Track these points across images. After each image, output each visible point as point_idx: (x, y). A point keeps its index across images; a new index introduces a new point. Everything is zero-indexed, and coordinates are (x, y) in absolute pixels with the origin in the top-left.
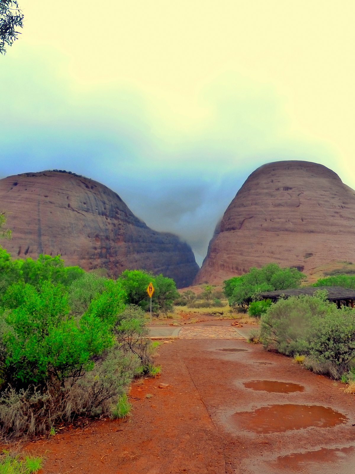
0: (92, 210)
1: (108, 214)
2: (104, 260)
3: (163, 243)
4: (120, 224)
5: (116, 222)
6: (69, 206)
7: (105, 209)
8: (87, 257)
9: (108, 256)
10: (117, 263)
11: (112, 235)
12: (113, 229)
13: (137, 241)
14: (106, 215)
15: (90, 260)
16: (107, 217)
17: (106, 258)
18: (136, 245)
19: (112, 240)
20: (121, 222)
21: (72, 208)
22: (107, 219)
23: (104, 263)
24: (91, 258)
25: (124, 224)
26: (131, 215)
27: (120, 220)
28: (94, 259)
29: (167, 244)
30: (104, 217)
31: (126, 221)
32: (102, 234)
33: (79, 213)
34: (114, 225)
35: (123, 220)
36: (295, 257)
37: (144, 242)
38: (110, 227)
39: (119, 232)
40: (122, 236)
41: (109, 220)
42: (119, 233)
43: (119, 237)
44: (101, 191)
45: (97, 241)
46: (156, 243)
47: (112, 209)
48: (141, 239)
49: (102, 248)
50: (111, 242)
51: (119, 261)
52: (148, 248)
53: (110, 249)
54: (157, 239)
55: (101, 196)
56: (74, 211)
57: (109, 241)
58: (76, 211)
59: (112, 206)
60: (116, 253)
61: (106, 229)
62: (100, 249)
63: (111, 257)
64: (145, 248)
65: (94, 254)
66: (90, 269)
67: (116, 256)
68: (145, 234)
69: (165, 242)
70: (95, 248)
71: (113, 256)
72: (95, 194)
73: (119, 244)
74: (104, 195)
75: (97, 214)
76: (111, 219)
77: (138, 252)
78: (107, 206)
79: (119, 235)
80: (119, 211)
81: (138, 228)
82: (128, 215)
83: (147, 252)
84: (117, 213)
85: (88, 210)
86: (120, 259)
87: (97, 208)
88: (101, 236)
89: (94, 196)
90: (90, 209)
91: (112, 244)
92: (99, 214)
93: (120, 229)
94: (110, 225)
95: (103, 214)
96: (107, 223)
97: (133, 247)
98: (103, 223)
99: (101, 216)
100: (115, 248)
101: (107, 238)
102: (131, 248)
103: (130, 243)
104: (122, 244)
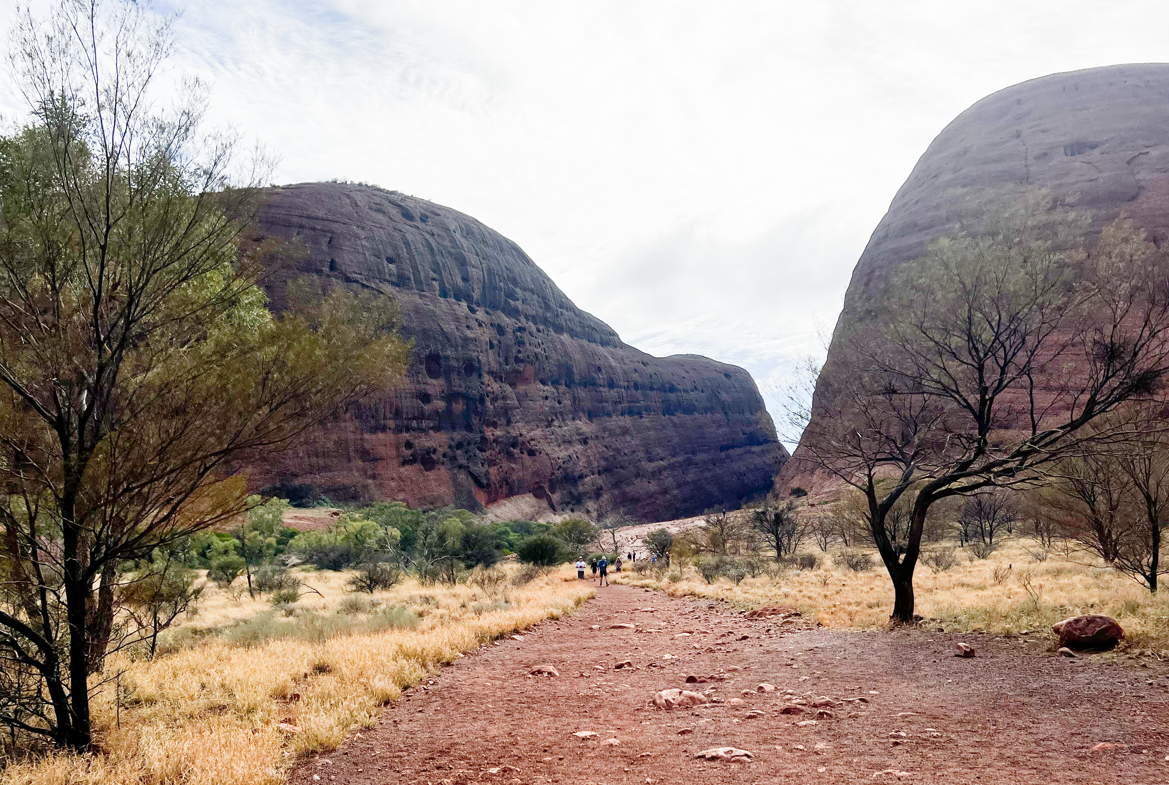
0: (419, 282)
1: (476, 295)
2: (458, 436)
3: (672, 389)
4: (521, 329)
5: (506, 320)
6: (333, 266)
7: (465, 279)
8: (391, 423)
9: (475, 421)
10: (514, 445)
11: (490, 359)
12: (495, 342)
13: (589, 383)
14: (468, 298)
15: (406, 435)
16: (474, 306)
17: (469, 428)
18: (582, 393)
19: (491, 373)
20: (523, 323)
21: (341, 272)
22: (473, 311)
23: (459, 446)
24: (408, 429)
25: (539, 331)
26: (565, 304)
27: (522, 319)
28: (422, 430)
29: (686, 391)
30: (464, 304)
31: (545, 321)
32: (451, 352)
33: (367, 287)
34: (501, 330)
35: (534, 317)
37: (611, 385)
38: (485, 335)
39: (519, 352)
40: (532, 363)
41: (480, 314)
42: (521, 356)
43: (521, 367)
44: (452, 228)
45: (433, 374)
46: (652, 389)
47: (491, 283)
48: (601, 378)
49: (451, 397)
50: (486, 378)
51: (520, 439)
52: (625, 405)
53: (482, 400)
54: (654, 377)
55: (453, 241)
56: (348, 280)
57: (480, 376)
58: (356, 281)
59: (490, 271)
60: (506, 414)
61: (466, 339)
62: (443, 398)
63: (488, 426)
64: (616, 403)
65: (421, 416)
66: (405, 463)
67: (509, 422)
68: (613, 363)
69: (680, 387)
70: (425, 398)
71: (495, 425)
72: (433, 235)
73: (521, 388)
74: (462, 240)
75: (437, 293)
76: (487, 313)
77: (591, 415)
78: (474, 273)
79: (517, 360)
80: (518, 290)
81: (593, 345)
82: (552, 304)
83: (622, 414)
84: (511, 295)
85: (401, 282)
86: (524, 432)
87: (435, 276)
88: (447, 358)
89: (426, 240)
90: (409, 279)
91: (492, 386)
92: (444, 294)
93: (521, 343)
94: (484, 328)
95: (458, 295)
96: (473, 322)
97: (574, 399)
98: (458, 319)
99: (452, 300)
100: (504, 398)
101: (470, 367)
102: (567, 402)
103: (563, 388)
104: (532, 388)
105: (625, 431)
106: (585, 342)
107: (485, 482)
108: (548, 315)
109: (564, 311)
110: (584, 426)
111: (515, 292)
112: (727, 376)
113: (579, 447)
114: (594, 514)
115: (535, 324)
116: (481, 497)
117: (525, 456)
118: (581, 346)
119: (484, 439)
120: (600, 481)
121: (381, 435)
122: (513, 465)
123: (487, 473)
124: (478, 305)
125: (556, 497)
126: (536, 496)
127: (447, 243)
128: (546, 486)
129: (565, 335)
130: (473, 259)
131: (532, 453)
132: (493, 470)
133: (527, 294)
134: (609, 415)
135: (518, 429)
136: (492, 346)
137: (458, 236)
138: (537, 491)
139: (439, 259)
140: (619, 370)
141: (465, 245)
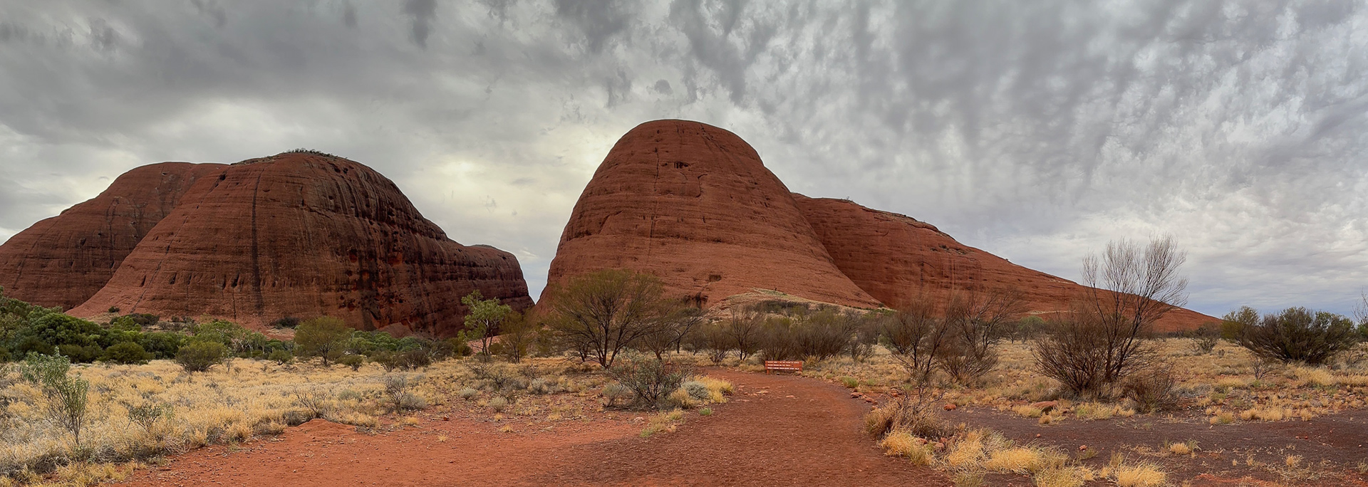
0: (345, 209)
1: (373, 214)
2: (366, 292)
3: (475, 265)
4: (396, 233)
5: (388, 228)
6: (303, 204)
7: (368, 206)
8: (334, 287)
9: (374, 285)
10: (392, 297)
11: (380, 251)
12: (383, 241)
13: (430, 261)
14: (369, 217)
15: (341, 293)
16: (372, 221)
17: (370, 288)
18: (426, 267)
19: (381, 258)
20: (397, 229)
21: (308, 207)
22: (371, 224)
23: (366, 297)
24: (342, 290)
25: (404, 233)
26: (418, 216)
27: (396, 226)
28: (348, 290)
29: (481, 266)
30: (367, 220)
31: (408, 227)
32: (362, 248)
33: (320, 214)
34: (386, 234)
35: (402, 225)
37: (442, 263)
38: (377, 237)
39: (395, 246)
40: (401, 251)
41: (375, 225)
43: (396, 254)
44: (361, 175)
45: (353, 260)
46: (463, 265)
47: (380, 207)
48: (437, 258)
49: (362, 273)
50: (378, 261)
51: (396, 294)
52: (449, 274)
53: (377, 273)
54: (465, 258)
55: (361, 184)
56: (311, 211)
57: (376, 260)
58: (315, 211)
59: (380, 199)
60: (389, 280)
61: (369, 240)
62: (358, 273)
63: (380, 287)
64: (444, 273)
65: (348, 283)
66: (340, 307)
67: (390, 285)
68: (443, 251)
69: (479, 264)
70: (350, 273)
71: (383, 286)
72: (351, 181)
73: (395, 266)
74: (366, 182)
75: (354, 215)
76: (379, 224)
77: (432, 279)
78: (372, 201)
79: (394, 250)
80: (394, 209)
81: (432, 240)
82: (411, 217)
83: (447, 279)
84: (390, 213)
85: (336, 209)
86: (397, 290)
87: (353, 205)
88: (360, 251)
89: (348, 184)
90: (340, 208)
91: (382, 265)
92: (357, 215)
93: (396, 241)
94: (377, 234)
95: (365, 214)
96: (372, 230)
97: (422, 271)
98: (364, 229)
99: (361, 218)
100: (388, 272)
101: (372, 255)
102: (419, 273)
103: (416, 265)
104: (401, 266)
105: (449, 289)
106: (428, 239)
107: (378, 317)
108: (409, 223)
109: (417, 220)
110: (428, 285)
111: (392, 211)
112: (504, 258)
113: (425, 298)
114: (433, 334)
115: (403, 229)
116: (376, 324)
117: (398, 303)
118: (427, 241)
119: (378, 294)
120: (436, 315)
121: (329, 293)
122: (392, 308)
123: (379, 312)
124: (374, 219)
125: (413, 324)
126: (403, 324)
127: (358, 185)
128: (408, 318)
129: (418, 234)
130: (371, 194)
131: (401, 301)
132: (382, 310)
133: (399, 211)
134: (440, 280)
135: (394, 288)
136: (381, 243)
137: (363, 180)
138: (404, 322)
139: (354, 194)
140: (446, 255)
141: (367, 184)
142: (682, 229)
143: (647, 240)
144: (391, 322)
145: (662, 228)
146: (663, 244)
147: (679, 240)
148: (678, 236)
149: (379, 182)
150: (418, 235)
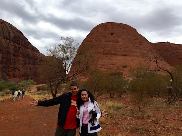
1: (11, 39)
2: (4, 65)
3: (48, 62)
4: (20, 47)
5: (17, 45)
7: (9, 36)
9: (8, 63)
10: (16, 68)
11: (13, 52)
12: (14, 49)
13: (32, 59)
14: (9, 40)
17: (6, 64)
18: (31, 60)
19: (12, 54)
20: (20, 46)
22: (10, 42)
23: (4, 67)
25: (23, 48)
27: (20, 45)
29: (50, 62)
30: (8, 41)
31: (25, 46)
32: (4, 50)
34: (16, 47)
35: (23, 45)
36: (117, 68)
37: (37, 59)
38: (12, 47)
40: (21, 54)
41: (11, 43)
42: (19, 52)
43: (19, 54)
44: (8, 26)
46: (44, 61)
47: (15, 38)
48: (35, 58)
49: (3, 58)
52: (39, 63)
53: (10, 59)
54: (45, 59)
57: (10, 55)
59: (15, 35)
60: (15, 62)
61: (8, 48)
62: (1, 58)
63: (11, 64)
64: (37, 63)
67: (15, 64)
68: (38, 56)
71: (12, 64)
72: (3, 27)
73: (18, 58)
76: (13, 43)
77: (32, 64)
78: (11, 35)
79: (18, 53)
80: (20, 40)
82: (27, 43)
83: (38, 65)
84: (19, 41)
86: (18, 66)
87: (3, 34)
91: (12, 57)
92: (4, 38)
93: (20, 50)
94: (12, 46)
95: (7, 39)
96: (10, 45)
97: (29, 61)
98: (6, 43)
99: (6, 40)
100: (15, 60)
101: (8, 53)
102: (28, 62)
103: (27, 59)
104: (21, 58)
106: (33, 51)
107: (8, 75)
109: (29, 45)
110: (31, 66)
113: (29, 70)
116: (7, 77)
119: (9, 67)
120: (33, 76)
122: (15, 72)
123: (9, 73)
124: (11, 41)
125: (23, 79)
127: (6, 29)
128: (21, 76)
130: (11, 33)
131: (19, 70)
132: (11, 73)
133: (22, 41)
134: (36, 65)
135: (17, 66)
136: (13, 49)
137: (9, 28)
138: (19, 77)
139: (4, 31)
140: (38, 57)
141: (10, 30)
142: (113, 52)
143: (102, 55)
144: (14, 77)
145: (106, 52)
146: (107, 57)
147: (112, 55)
148: (112, 54)
149: (15, 30)
150: (29, 50)
